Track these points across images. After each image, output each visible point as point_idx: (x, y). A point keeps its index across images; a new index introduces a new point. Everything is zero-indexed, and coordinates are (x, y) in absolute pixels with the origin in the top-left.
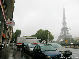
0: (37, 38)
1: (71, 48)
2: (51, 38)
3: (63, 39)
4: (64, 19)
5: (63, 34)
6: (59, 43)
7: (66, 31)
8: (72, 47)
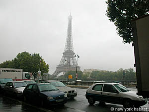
0: (22, 70)
1: (76, 87)
2: (44, 69)
3: (65, 71)
4: (69, 36)
5: (66, 63)
6: (57, 80)
7: (71, 57)
8: (78, 86)
